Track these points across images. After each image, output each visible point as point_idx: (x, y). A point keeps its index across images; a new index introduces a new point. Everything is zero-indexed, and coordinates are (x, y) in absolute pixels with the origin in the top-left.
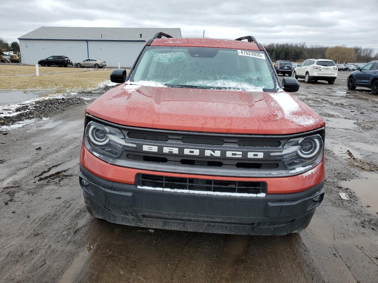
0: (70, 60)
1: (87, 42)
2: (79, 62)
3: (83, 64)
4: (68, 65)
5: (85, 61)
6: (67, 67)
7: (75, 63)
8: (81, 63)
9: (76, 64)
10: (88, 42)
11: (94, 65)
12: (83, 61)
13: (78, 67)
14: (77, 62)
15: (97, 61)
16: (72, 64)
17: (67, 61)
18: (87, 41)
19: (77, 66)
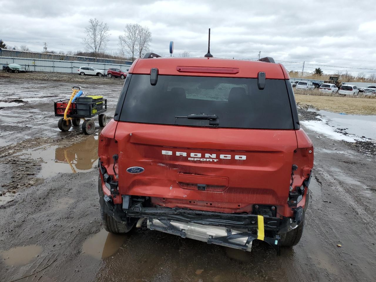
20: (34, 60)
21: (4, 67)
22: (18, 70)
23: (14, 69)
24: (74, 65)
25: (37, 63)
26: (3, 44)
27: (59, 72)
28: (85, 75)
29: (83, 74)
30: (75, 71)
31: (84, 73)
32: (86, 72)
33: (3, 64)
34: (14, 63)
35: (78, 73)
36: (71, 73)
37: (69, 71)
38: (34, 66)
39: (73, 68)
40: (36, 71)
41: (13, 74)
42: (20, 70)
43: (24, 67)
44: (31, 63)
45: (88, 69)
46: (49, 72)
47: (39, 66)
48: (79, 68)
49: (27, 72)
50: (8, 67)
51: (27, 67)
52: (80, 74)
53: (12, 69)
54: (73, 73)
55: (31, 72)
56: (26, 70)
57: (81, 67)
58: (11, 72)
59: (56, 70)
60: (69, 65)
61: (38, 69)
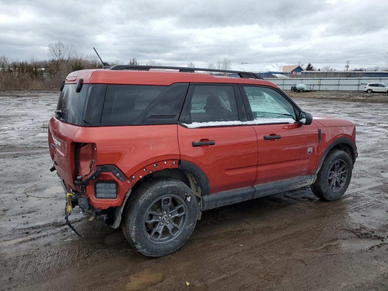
20: (320, 79)
21: (292, 88)
22: (303, 89)
23: (300, 89)
24: (362, 82)
25: (323, 82)
26: (311, 66)
27: (343, 90)
28: (372, 92)
29: (369, 92)
30: (362, 88)
31: (372, 90)
32: (374, 89)
33: (291, 85)
34: (302, 83)
35: (364, 90)
36: (357, 91)
37: (355, 88)
38: (319, 85)
39: (360, 85)
40: (320, 90)
41: (299, 93)
42: (305, 89)
43: (310, 86)
44: (316, 82)
45: (377, 85)
46: (333, 91)
47: (324, 85)
48: (367, 84)
49: (311, 91)
50: (296, 87)
51: (312, 86)
52: (367, 92)
53: (298, 89)
54: (359, 91)
55: (315, 91)
56: (311, 90)
57: (368, 84)
58: (297, 92)
59: (341, 88)
60: (356, 82)
61: (322, 88)
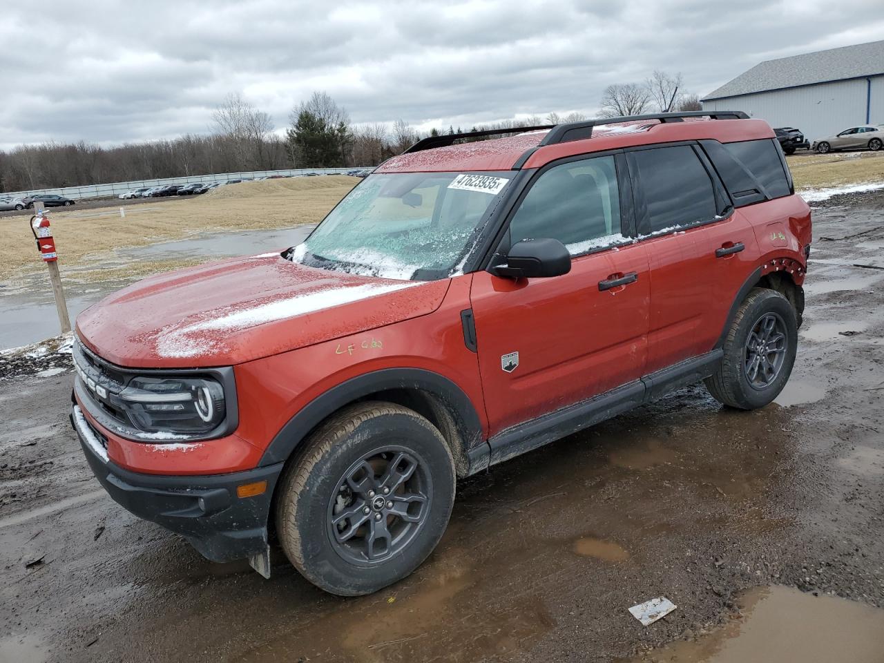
0: (802, 137)
1: (869, 82)
2: (823, 140)
3: (836, 142)
4: (797, 149)
5: (842, 134)
6: (795, 154)
7: (815, 142)
8: (829, 141)
9: (816, 144)
10: (870, 79)
11: (867, 143)
12: (838, 136)
13: (820, 153)
14: (819, 140)
15: (877, 130)
16: (807, 145)
17: (794, 139)
18: (868, 78)
19: (818, 149)
